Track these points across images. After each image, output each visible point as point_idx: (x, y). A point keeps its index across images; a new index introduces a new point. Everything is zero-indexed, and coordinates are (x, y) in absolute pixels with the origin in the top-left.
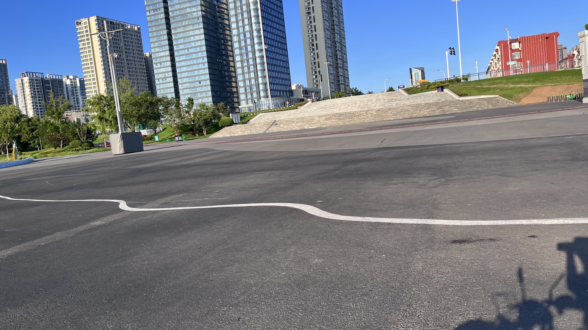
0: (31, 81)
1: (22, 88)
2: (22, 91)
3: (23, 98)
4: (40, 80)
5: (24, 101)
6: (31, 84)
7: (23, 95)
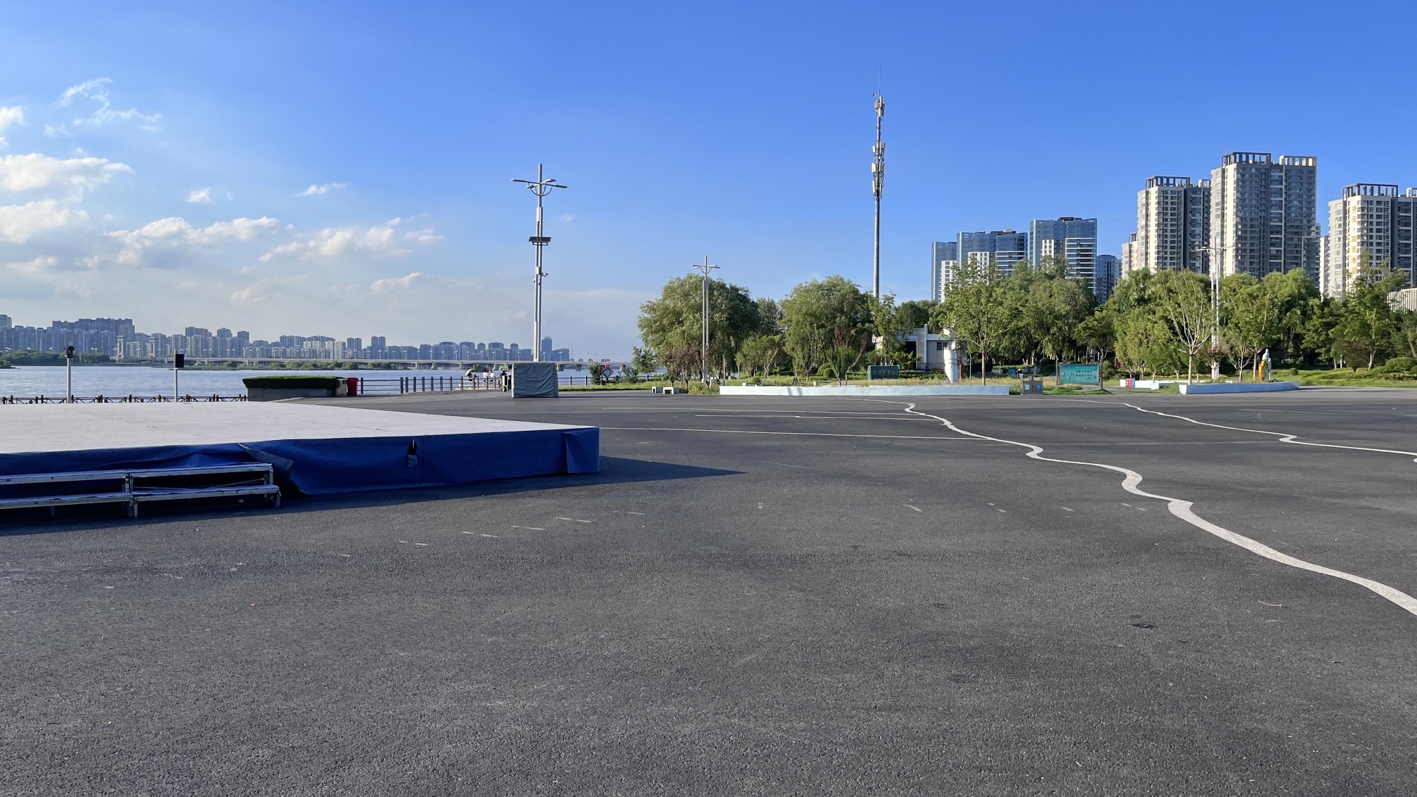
0: (1366, 205)
1: (1342, 222)
2: (1341, 229)
3: (1342, 246)
4: (1388, 202)
5: (1341, 252)
6: (1363, 213)
7: (1342, 239)
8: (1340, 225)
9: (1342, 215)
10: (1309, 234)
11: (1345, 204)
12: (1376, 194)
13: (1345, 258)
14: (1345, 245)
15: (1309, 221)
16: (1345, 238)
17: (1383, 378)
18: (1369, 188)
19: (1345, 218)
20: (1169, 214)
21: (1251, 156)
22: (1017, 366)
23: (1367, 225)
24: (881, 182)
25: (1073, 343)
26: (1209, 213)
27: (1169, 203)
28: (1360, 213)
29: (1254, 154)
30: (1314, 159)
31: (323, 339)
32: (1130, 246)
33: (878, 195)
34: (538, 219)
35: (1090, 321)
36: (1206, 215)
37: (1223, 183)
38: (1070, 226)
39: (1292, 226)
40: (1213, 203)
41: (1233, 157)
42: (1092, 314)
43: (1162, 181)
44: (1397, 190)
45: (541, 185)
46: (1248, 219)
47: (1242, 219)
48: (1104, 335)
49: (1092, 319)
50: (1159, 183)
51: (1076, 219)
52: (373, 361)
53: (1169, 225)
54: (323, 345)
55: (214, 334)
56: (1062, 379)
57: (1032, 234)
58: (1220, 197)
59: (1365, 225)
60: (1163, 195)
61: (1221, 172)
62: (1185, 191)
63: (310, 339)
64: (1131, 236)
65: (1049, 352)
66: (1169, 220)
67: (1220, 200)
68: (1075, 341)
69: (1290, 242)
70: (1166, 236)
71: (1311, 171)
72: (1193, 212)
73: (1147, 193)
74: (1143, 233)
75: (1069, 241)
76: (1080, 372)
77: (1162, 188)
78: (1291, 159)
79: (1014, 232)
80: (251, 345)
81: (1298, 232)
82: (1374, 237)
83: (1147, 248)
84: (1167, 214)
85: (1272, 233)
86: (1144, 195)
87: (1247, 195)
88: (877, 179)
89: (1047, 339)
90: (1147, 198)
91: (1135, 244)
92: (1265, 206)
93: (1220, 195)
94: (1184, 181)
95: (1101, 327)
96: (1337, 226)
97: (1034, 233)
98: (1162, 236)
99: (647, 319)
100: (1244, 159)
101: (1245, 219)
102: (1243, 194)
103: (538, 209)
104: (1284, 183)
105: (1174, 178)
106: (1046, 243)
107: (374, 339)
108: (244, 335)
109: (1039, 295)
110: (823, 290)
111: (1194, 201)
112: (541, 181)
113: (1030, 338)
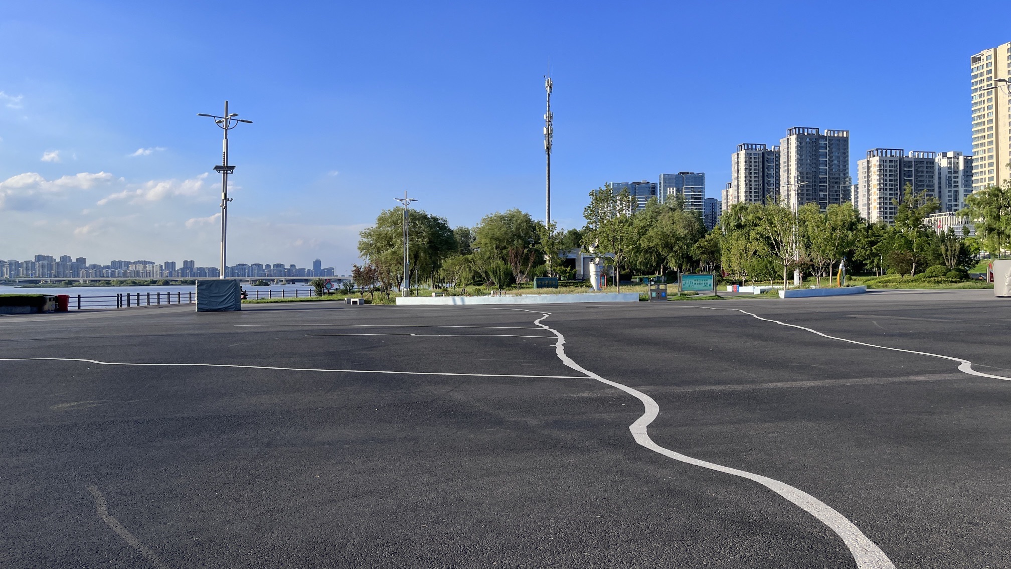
0: (883, 163)
1: (866, 175)
2: (866, 179)
3: (866, 191)
4: (897, 161)
5: (866, 195)
6: (881, 168)
7: (867, 186)
8: (865, 177)
9: (866, 170)
10: (845, 183)
11: (868, 162)
12: (889, 156)
13: (868, 199)
14: (868, 190)
15: (844, 174)
16: (868, 186)
17: (926, 282)
18: (884, 151)
19: (868, 172)
20: (753, 170)
21: (806, 130)
22: (650, 276)
23: (883, 177)
24: (550, 141)
25: (689, 259)
26: (779, 169)
27: (753, 162)
28: (878, 168)
29: (808, 128)
30: (847, 132)
31: (145, 263)
32: (727, 191)
33: (548, 151)
34: (224, 150)
35: (702, 242)
36: (777, 170)
37: (788, 148)
38: (687, 178)
39: (833, 178)
40: (781, 162)
41: (794, 130)
42: (704, 236)
43: (748, 147)
44: (903, 153)
45: (226, 120)
46: (805, 173)
47: (801, 173)
48: (712, 252)
49: (704, 240)
50: (746, 148)
51: (690, 173)
52: (182, 279)
53: (753, 177)
54: (145, 268)
55: (58, 260)
56: (683, 287)
57: (660, 183)
58: (786, 158)
59: (882, 176)
60: (748, 156)
61: (786, 141)
62: (763, 153)
63: (135, 263)
64: (728, 185)
65: (673, 265)
66: (753, 173)
67: (786, 160)
68: (692, 256)
69: (832, 189)
70: (751, 185)
71: (846, 140)
72: (769, 168)
73: (738, 155)
74: (736, 183)
75: (686, 188)
76: (698, 280)
77: (748, 152)
78: (832, 132)
79: (648, 182)
80: (87, 268)
81: (837, 182)
82: (888, 185)
83: (738, 193)
84: (751, 169)
85: (820, 182)
86: (736, 156)
87: (803, 157)
88: (547, 139)
89: (671, 255)
90: (738, 158)
91: (730, 190)
92: (816, 164)
93: (786, 156)
94: (762, 147)
95: (710, 246)
96: (863, 177)
97: (662, 183)
98: (748, 184)
99: (365, 243)
100: (801, 132)
101: (803, 173)
102: (801, 156)
103: (224, 140)
104: (828, 148)
105: (756, 145)
106: (670, 190)
107: (185, 262)
108: (82, 261)
109: (664, 224)
110: (505, 220)
111: (769, 160)
112: (227, 116)
113: (659, 255)
